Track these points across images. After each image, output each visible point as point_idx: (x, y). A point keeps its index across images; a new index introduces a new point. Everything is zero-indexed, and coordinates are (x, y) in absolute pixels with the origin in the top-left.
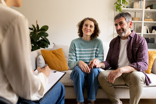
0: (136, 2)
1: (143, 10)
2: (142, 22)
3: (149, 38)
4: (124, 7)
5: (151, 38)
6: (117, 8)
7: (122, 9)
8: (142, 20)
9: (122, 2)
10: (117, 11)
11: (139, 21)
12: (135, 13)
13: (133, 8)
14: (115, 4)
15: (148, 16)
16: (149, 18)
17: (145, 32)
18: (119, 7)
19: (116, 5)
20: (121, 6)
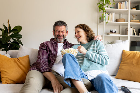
0: (120, 3)
1: (128, 11)
2: (128, 24)
3: (136, 41)
4: (107, 7)
5: (138, 41)
6: (100, 8)
7: (105, 9)
8: (128, 22)
9: (106, 2)
10: (100, 11)
11: (125, 22)
12: (120, 14)
13: (117, 8)
14: (97, 4)
15: (134, 17)
16: (135, 20)
17: (131, 34)
18: (102, 7)
19: (99, 5)
20: (105, 6)
